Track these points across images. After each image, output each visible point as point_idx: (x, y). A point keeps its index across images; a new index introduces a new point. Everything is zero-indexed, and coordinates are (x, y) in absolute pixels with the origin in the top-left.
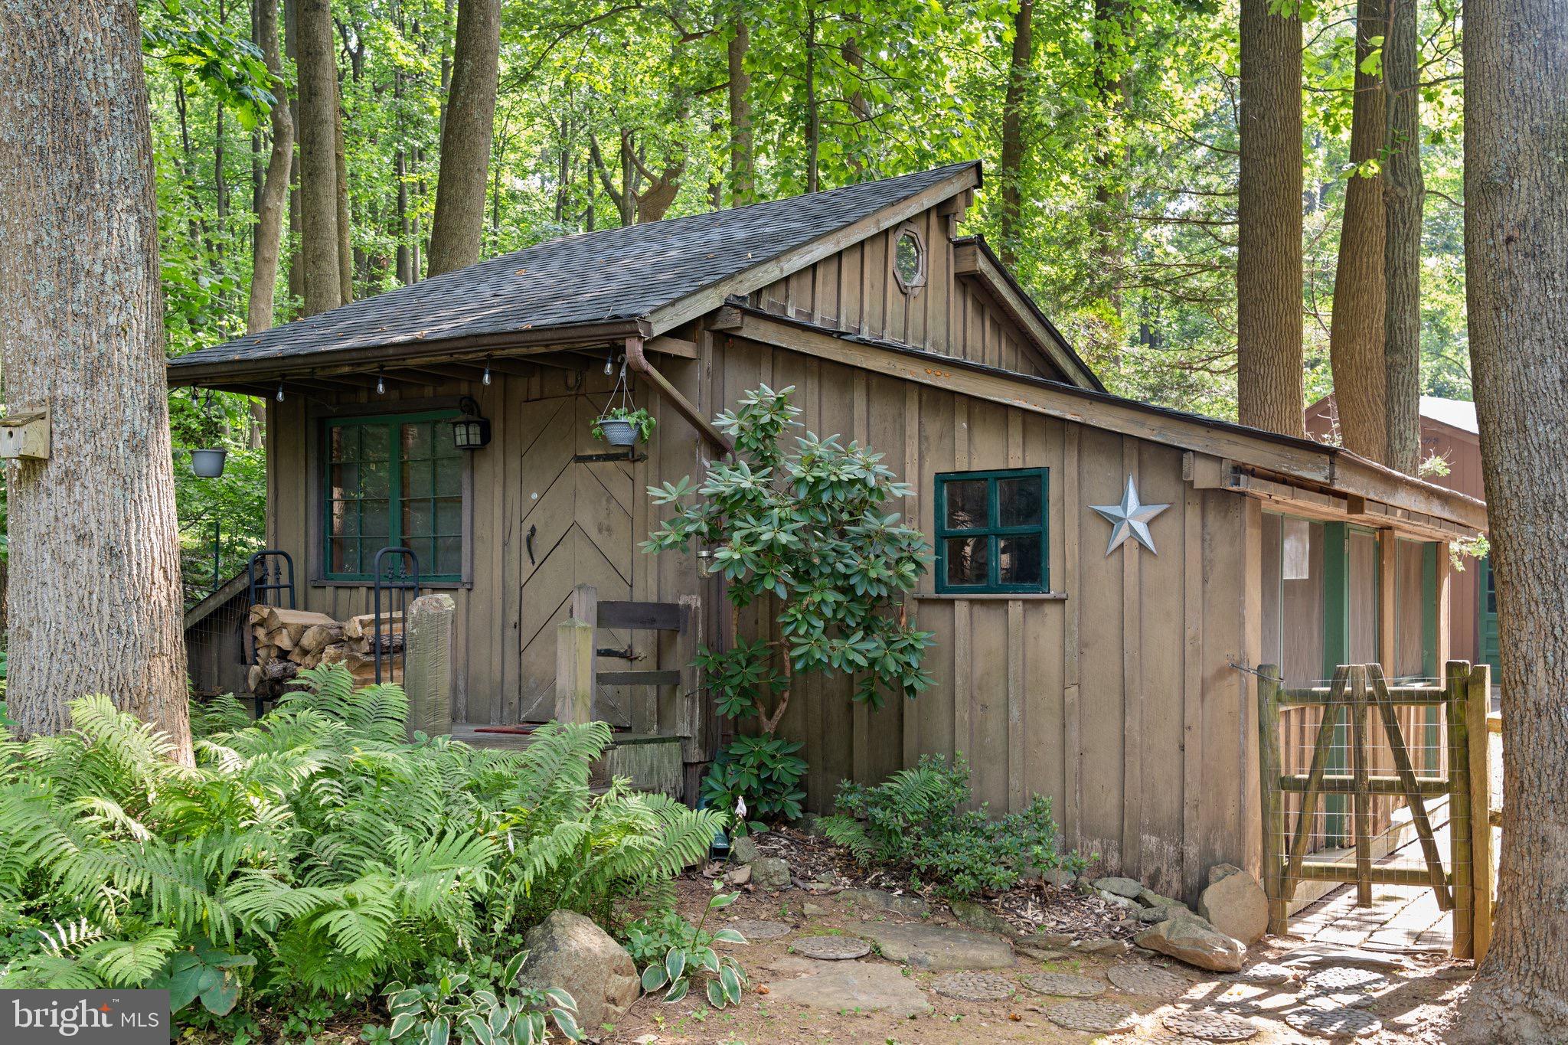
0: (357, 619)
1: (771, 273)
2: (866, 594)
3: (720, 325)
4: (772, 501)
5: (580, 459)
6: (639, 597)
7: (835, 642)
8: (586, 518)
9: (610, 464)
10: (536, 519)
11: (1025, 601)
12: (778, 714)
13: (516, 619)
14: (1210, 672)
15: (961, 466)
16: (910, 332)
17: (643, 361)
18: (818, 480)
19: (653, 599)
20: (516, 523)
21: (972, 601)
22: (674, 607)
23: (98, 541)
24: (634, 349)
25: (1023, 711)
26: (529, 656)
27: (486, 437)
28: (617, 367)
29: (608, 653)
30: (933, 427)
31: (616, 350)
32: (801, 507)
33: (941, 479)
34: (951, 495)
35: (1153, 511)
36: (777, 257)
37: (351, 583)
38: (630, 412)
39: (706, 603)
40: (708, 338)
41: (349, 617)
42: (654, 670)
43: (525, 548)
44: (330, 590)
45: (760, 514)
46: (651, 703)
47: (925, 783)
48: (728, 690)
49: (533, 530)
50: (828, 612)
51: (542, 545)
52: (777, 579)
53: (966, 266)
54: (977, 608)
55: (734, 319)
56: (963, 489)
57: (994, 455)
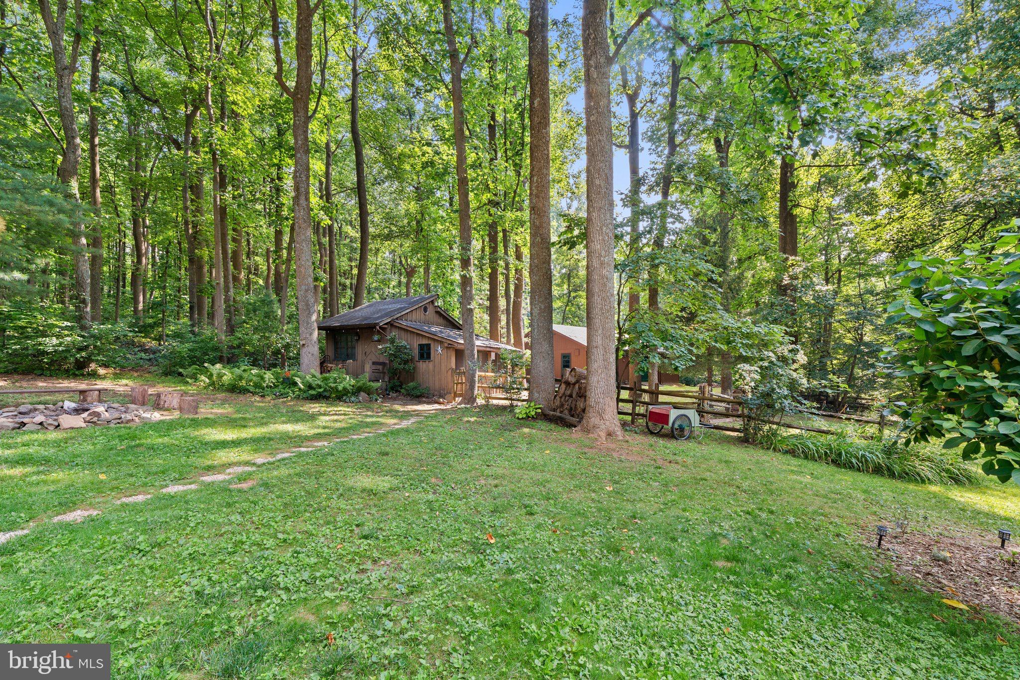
1: (399, 315)
2: (404, 359)
3: (391, 323)
4: (392, 348)
5: (369, 341)
7: (400, 365)
8: (373, 350)
9: (374, 342)
10: (366, 350)
11: (428, 361)
12: (397, 376)
13: (363, 365)
15: (421, 343)
16: (426, 320)
17: (379, 329)
18: (398, 345)
19: (379, 361)
20: (363, 351)
22: (381, 362)
24: (378, 327)
25: (428, 375)
26: (357, 371)
27: (359, 338)
28: (375, 329)
30: (418, 338)
32: (395, 349)
33: (419, 345)
35: (442, 349)
36: (400, 313)
37: (339, 360)
38: (377, 336)
39: (385, 361)
40: (389, 324)
42: (382, 371)
43: (364, 355)
50: (399, 362)
52: (392, 357)
53: (436, 310)
54: (423, 362)
55: (393, 322)
56: (421, 346)
57: (425, 342)
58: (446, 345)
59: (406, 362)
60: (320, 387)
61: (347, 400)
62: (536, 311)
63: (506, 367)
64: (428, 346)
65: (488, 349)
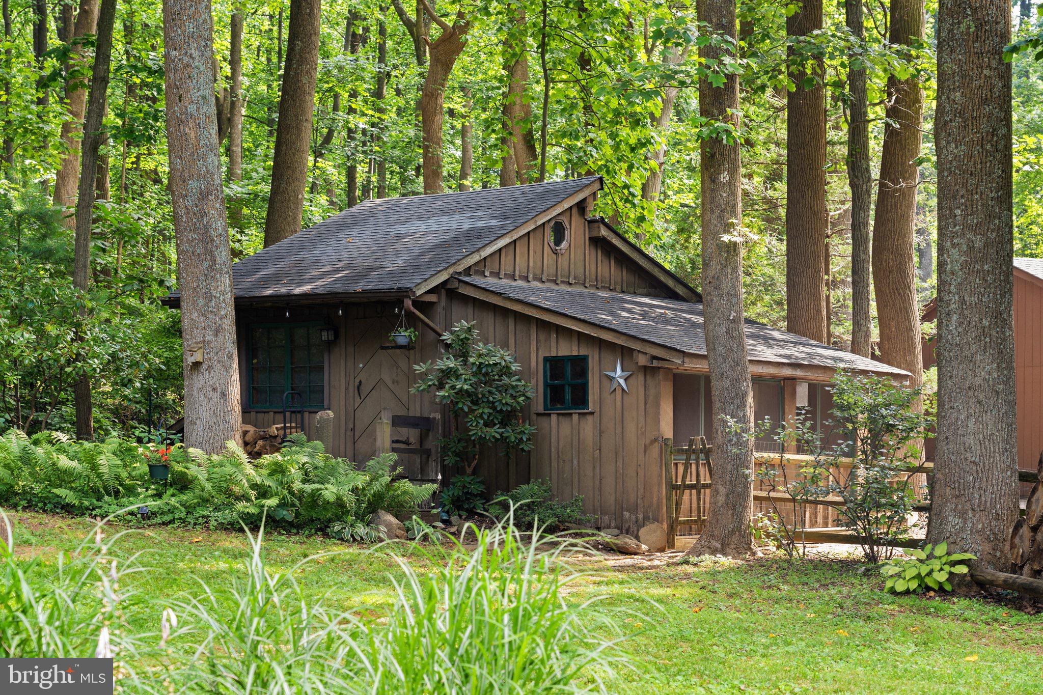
0: (274, 426)
1: (476, 258)
2: (501, 409)
3: (448, 287)
4: (462, 372)
5: (383, 348)
6: (411, 414)
7: (488, 429)
8: (386, 376)
9: (398, 351)
10: (362, 377)
11: (579, 414)
12: (473, 465)
13: (352, 426)
14: (648, 442)
15: (554, 354)
16: (559, 274)
17: (412, 308)
18: (481, 363)
19: (418, 415)
20: (352, 378)
21: (558, 414)
22: (428, 419)
23: (219, 390)
24: (408, 303)
25: (579, 462)
26: (359, 444)
27: (337, 336)
28: (400, 310)
29: (397, 442)
30: (542, 337)
31: (400, 302)
32: (474, 374)
33: (546, 359)
34: (551, 366)
35: (627, 374)
36: (478, 250)
37: (264, 410)
38: (405, 331)
39: (443, 416)
40: (443, 292)
41: (270, 426)
42: (419, 447)
43: (356, 392)
44: (253, 414)
45: (458, 377)
46: (418, 465)
47: (530, 490)
48: (450, 453)
49: (360, 382)
50: (485, 417)
51: (365, 389)
52: (464, 404)
53: (595, 234)
54: (561, 418)
55: (455, 284)
56: (554, 365)
57: (566, 349)
58: (642, 360)
59: (507, 417)
60: (263, 493)
61: (347, 533)
62: (955, 255)
63: (853, 435)
64: (579, 365)
65: (788, 372)
